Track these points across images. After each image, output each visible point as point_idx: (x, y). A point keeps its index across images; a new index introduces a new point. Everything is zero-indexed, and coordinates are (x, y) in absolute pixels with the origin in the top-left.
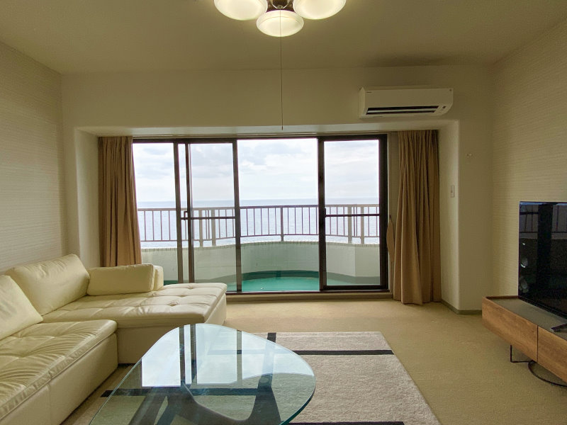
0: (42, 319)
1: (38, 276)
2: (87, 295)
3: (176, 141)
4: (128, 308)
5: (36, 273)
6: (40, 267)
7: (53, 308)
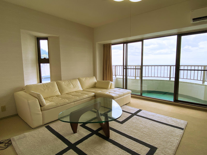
0: (82, 90)
1: (84, 80)
2: (95, 87)
3: (124, 43)
4: (99, 91)
5: (83, 79)
6: (85, 78)
7: (86, 88)
